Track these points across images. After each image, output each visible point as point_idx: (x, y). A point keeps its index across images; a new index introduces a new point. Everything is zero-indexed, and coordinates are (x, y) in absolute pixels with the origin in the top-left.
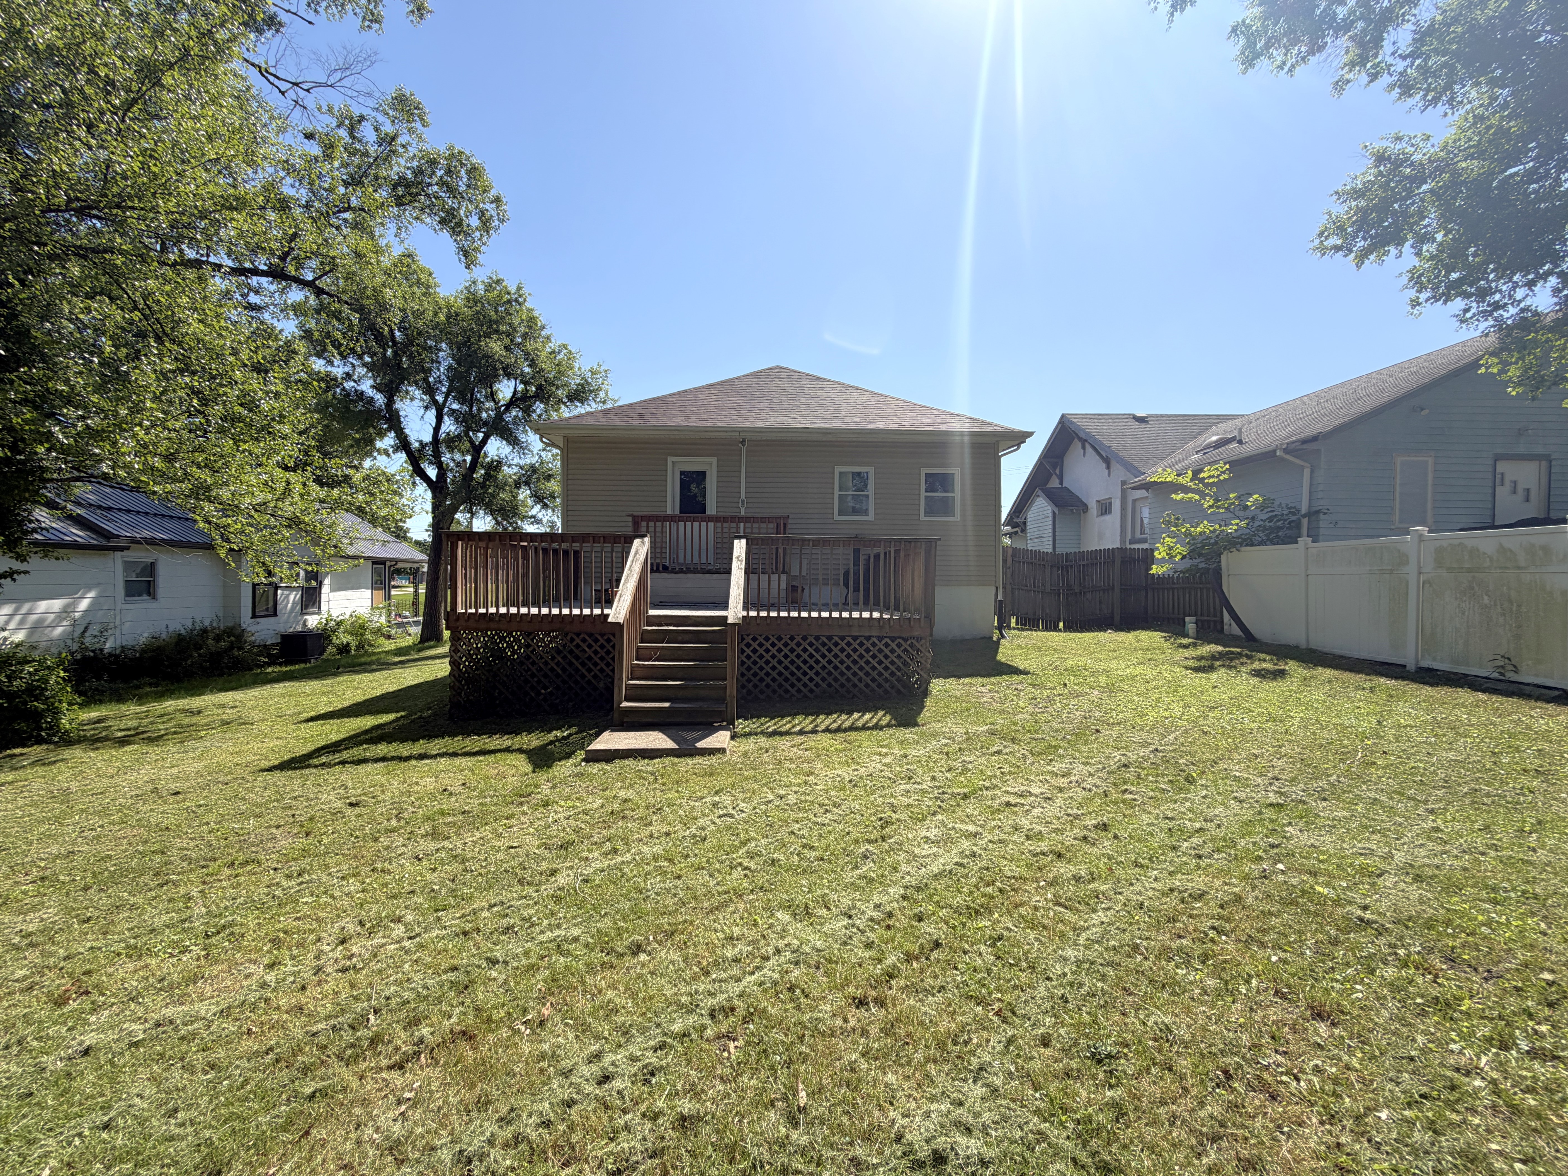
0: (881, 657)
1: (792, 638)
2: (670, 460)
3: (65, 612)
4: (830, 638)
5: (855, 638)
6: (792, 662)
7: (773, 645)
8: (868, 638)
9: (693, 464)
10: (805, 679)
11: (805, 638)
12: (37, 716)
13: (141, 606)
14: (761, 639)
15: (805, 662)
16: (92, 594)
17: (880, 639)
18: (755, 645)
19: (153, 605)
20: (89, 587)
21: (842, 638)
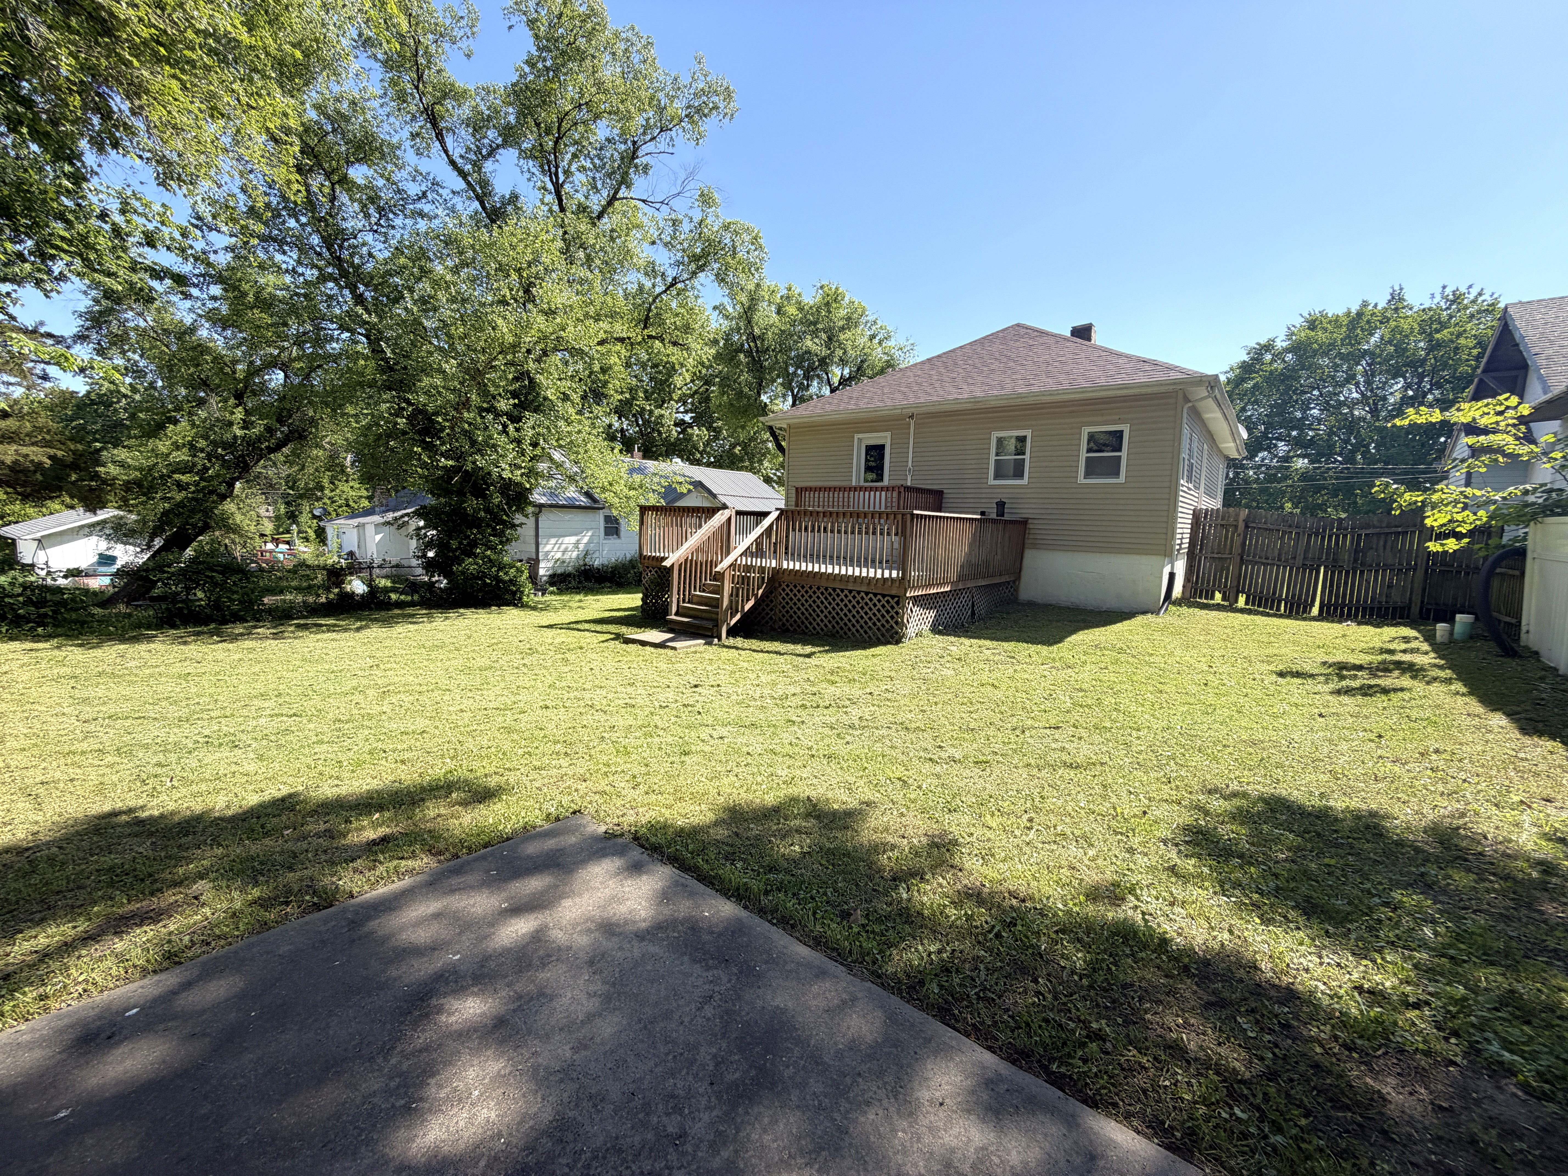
0: (866, 609)
1: (811, 588)
2: (856, 436)
3: (576, 545)
4: (834, 590)
5: (850, 591)
6: (810, 606)
7: (799, 591)
8: (859, 592)
9: (874, 439)
10: (818, 620)
11: (818, 588)
12: (514, 593)
13: (613, 541)
14: (791, 586)
15: (818, 607)
16: (590, 534)
17: (867, 594)
18: (788, 590)
19: (618, 541)
20: (588, 530)
21: (842, 591)
